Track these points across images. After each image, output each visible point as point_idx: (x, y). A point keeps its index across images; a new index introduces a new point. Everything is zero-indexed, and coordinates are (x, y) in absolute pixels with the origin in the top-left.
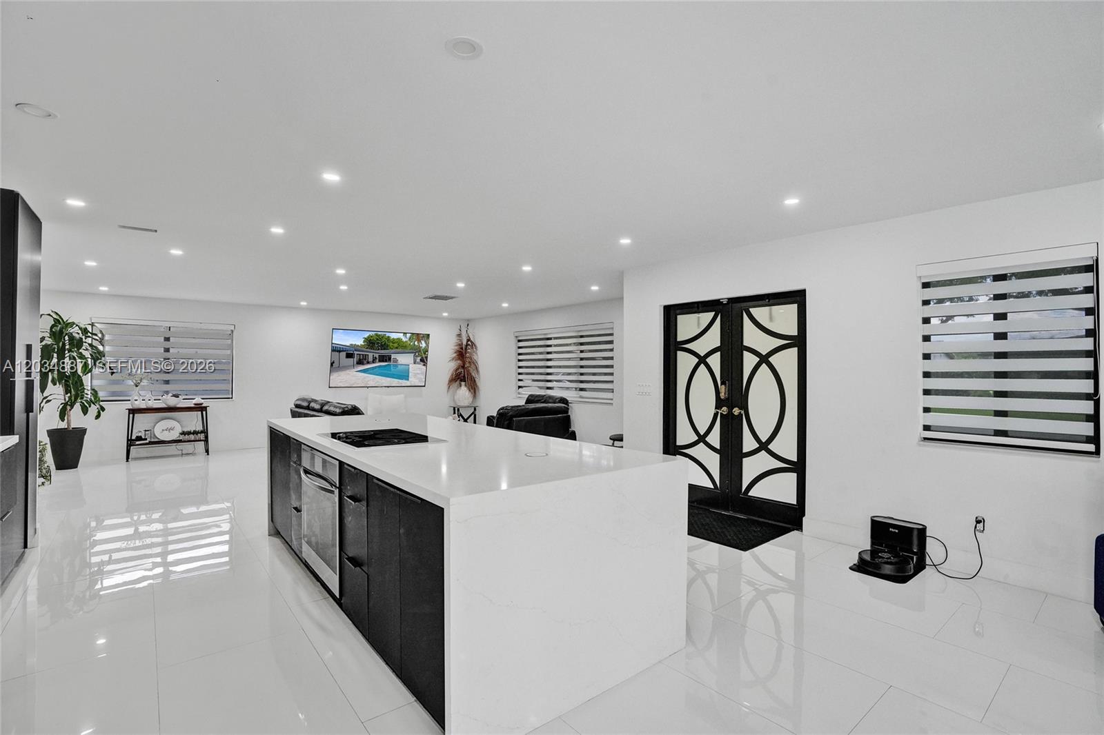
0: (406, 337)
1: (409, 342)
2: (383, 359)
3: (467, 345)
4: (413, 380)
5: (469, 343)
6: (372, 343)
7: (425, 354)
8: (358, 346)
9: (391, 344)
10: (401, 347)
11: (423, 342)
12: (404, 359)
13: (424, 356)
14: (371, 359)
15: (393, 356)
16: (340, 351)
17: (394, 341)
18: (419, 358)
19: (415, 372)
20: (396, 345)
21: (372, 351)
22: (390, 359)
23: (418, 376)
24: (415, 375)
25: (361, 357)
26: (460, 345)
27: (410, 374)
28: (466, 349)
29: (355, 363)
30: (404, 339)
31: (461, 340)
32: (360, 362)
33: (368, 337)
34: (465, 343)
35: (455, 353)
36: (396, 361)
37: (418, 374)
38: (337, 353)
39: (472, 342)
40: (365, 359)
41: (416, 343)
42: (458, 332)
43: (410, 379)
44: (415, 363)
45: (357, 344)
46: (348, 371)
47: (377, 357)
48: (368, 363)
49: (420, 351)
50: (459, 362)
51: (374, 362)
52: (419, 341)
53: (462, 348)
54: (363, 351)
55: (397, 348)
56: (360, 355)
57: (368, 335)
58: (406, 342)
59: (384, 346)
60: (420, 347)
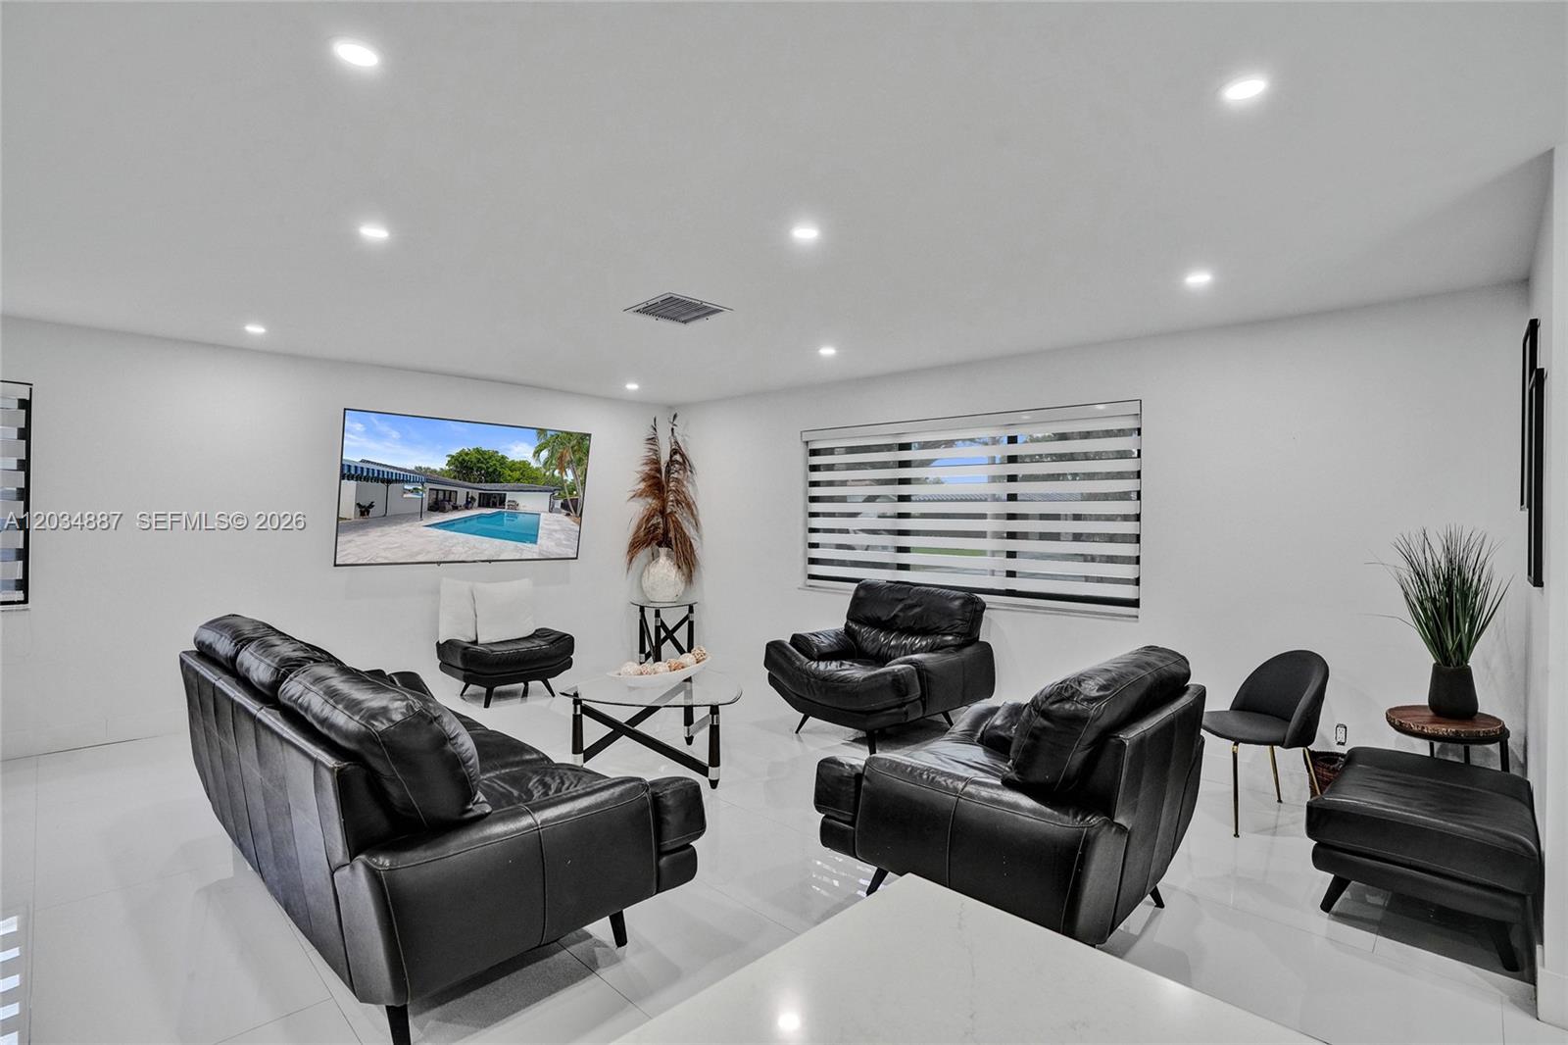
0: (538, 460)
1: (543, 470)
2: (487, 501)
3: (671, 462)
4: (546, 544)
5: (678, 457)
6: (468, 467)
7: (571, 493)
8: (435, 471)
9: (507, 472)
10: (525, 477)
11: (569, 472)
12: (532, 503)
13: (568, 498)
14: (461, 500)
15: (509, 496)
16: (389, 482)
17: (512, 466)
18: (560, 502)
19: (552, 527)
20: (517, 474)
21: (467, 484)
22: (502, 502)
23: (557, 536)
24: (551, 533)
25: (441, 496)
26: (655, 462)
27: (540, 531)
28: (668, 472)
29: (426, 506)
30: (534, 464)
31: (656, 452)
32: (436, 506)
33: (460, 454)
34: (665, 457)
35: (644, 480)
36: (514, 505)
37: (556, 531)
38: (384, 486)
39: (683, 456)
40: (450, 500)
41: (556, 473)
42: (649, 433)
43: (539, 541)
44: (550, 512)
45: (432, 468)
46: (406, 526)
47: (477, 498)
48: (455, 508)
49: (563, 489)
50: (650, 500)
51: (468, 505)
52: (562, 470)
53: (659, 471)
54: (446, 484)
55: (519, 480)
56: (437, 490)
57: (458, 450)
58: (537, 469)
59: (493, 476)
60: (563, 481)
